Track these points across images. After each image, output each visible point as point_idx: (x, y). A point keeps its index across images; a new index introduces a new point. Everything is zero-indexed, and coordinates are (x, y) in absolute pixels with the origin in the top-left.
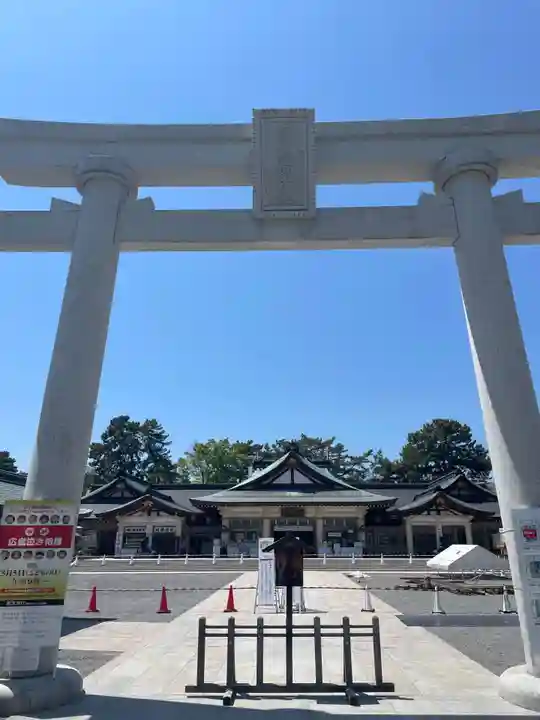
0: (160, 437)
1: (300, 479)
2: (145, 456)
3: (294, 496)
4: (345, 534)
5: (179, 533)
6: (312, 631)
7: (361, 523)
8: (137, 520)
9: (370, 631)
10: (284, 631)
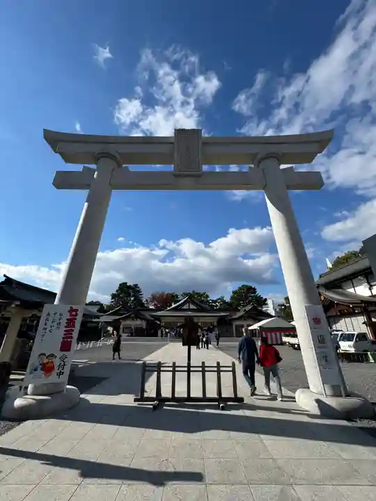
0: (139, 291)
1: (192, 307)
2: (132, 299)
3: (190, 313)
4: (209, 328)
5: (144, 327)
6: (201, 369)
7: (215, 324)
8: (128, 322)
9: (231, 369)
10: (186, 369)
